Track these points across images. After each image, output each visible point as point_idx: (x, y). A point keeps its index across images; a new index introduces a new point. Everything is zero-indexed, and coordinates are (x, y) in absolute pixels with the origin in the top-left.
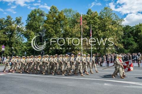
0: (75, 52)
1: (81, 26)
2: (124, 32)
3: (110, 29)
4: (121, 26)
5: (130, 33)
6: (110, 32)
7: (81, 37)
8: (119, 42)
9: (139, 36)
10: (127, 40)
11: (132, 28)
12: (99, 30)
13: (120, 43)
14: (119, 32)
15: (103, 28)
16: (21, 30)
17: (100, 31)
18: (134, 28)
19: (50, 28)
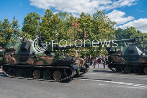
1: (75, 29)
2: (116, 35)
3: (103, 32)
4: (113, 29)
5: (122, 36)
6: (103, 35)
11: (124, 31)
12: (92, 33)
14: (111, 35)
15: (96, 31)
16: (18, 32)
18: (126, 31)
19: (45, 30)
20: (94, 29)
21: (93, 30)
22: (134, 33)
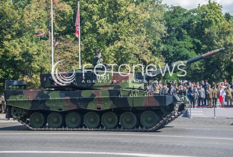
0: (31, 77)
2: (168, 25)
3: (131, 16)
4: (161, 8)
5: (184, 27)
6: (130, 24)
7: (48, 36)
8: (153, 52)
9: (207, 37)
10: (175, 45)
11: (189, 13)
12: (101, 18)
13: (156, 55)
14: (155, 25)
15: (111, 11)
17: (103, 20)
18: (195, 14)
20: (106, 8)
21: (102, 8)
22: (216, 20)
